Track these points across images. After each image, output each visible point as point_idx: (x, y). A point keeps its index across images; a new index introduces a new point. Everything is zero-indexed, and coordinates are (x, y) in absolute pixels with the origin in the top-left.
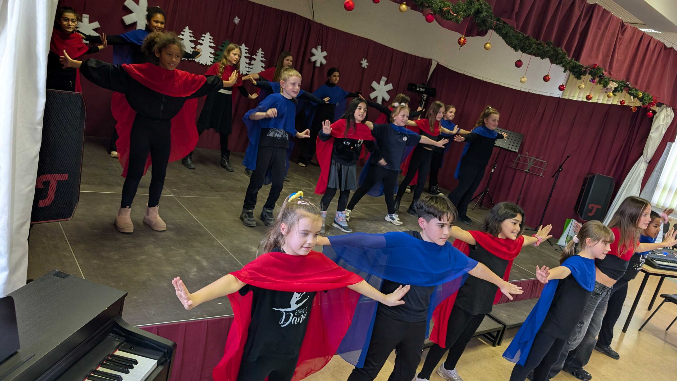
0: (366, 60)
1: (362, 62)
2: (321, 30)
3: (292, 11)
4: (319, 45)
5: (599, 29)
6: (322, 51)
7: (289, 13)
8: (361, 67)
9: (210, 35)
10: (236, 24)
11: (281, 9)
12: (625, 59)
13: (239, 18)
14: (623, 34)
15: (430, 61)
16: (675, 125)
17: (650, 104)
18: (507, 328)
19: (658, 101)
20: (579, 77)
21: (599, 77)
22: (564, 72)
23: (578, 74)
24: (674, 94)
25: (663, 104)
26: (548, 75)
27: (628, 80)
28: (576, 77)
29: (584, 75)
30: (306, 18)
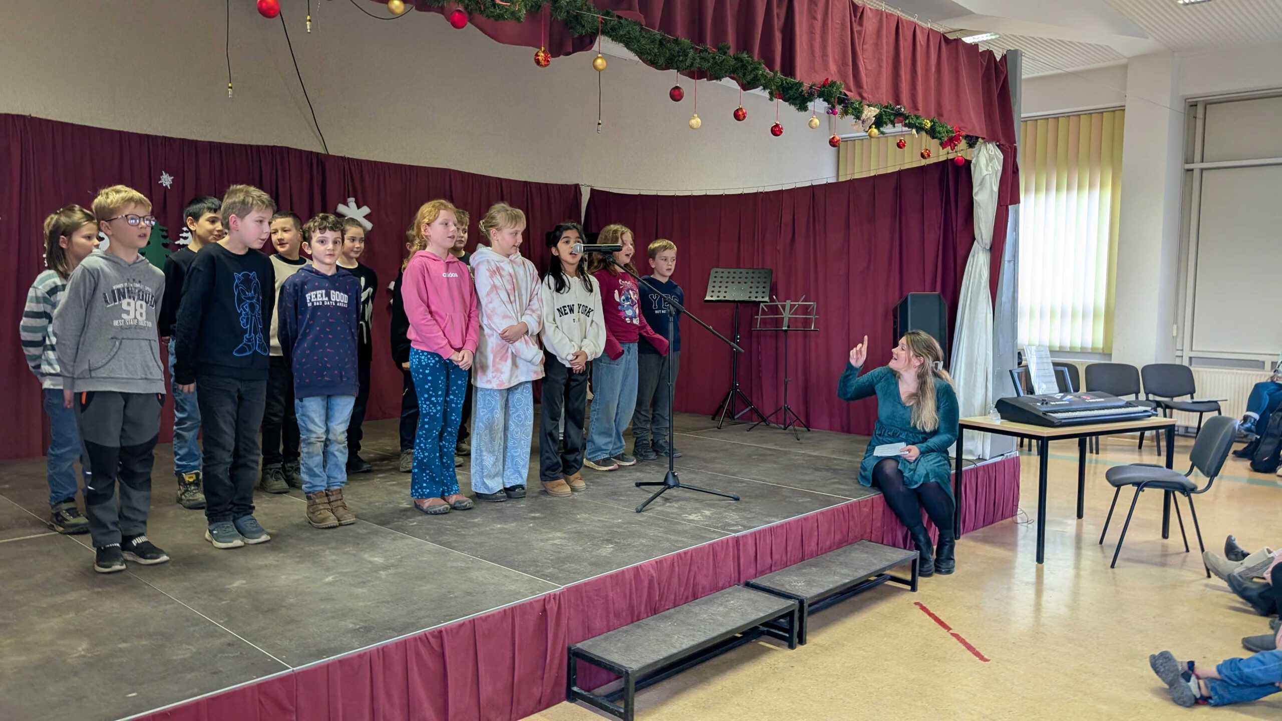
2: (347, 167)
3: (278, 144)
4: (349, 197)
5: (815, 18)
6: (359, 207)
7: (273, 151)
10: (167, 186)
11: (254, 143)
12: (880, 66)
13: (170, 175)
14: (861, 24)
15: (577, 188)
16: (1010, 172)
17: (951, 142)
18: (806, 605)
19: (964, 134)
20: (803, 107)
21: (841, 101)
22: (771, 99)
23: (800, 101)
24: (989, 117)
25: (977, 138)
26: (741, 109)
27: (898, 102)
28: (798, 109)
29: (811, 101)
30: (311, 152)
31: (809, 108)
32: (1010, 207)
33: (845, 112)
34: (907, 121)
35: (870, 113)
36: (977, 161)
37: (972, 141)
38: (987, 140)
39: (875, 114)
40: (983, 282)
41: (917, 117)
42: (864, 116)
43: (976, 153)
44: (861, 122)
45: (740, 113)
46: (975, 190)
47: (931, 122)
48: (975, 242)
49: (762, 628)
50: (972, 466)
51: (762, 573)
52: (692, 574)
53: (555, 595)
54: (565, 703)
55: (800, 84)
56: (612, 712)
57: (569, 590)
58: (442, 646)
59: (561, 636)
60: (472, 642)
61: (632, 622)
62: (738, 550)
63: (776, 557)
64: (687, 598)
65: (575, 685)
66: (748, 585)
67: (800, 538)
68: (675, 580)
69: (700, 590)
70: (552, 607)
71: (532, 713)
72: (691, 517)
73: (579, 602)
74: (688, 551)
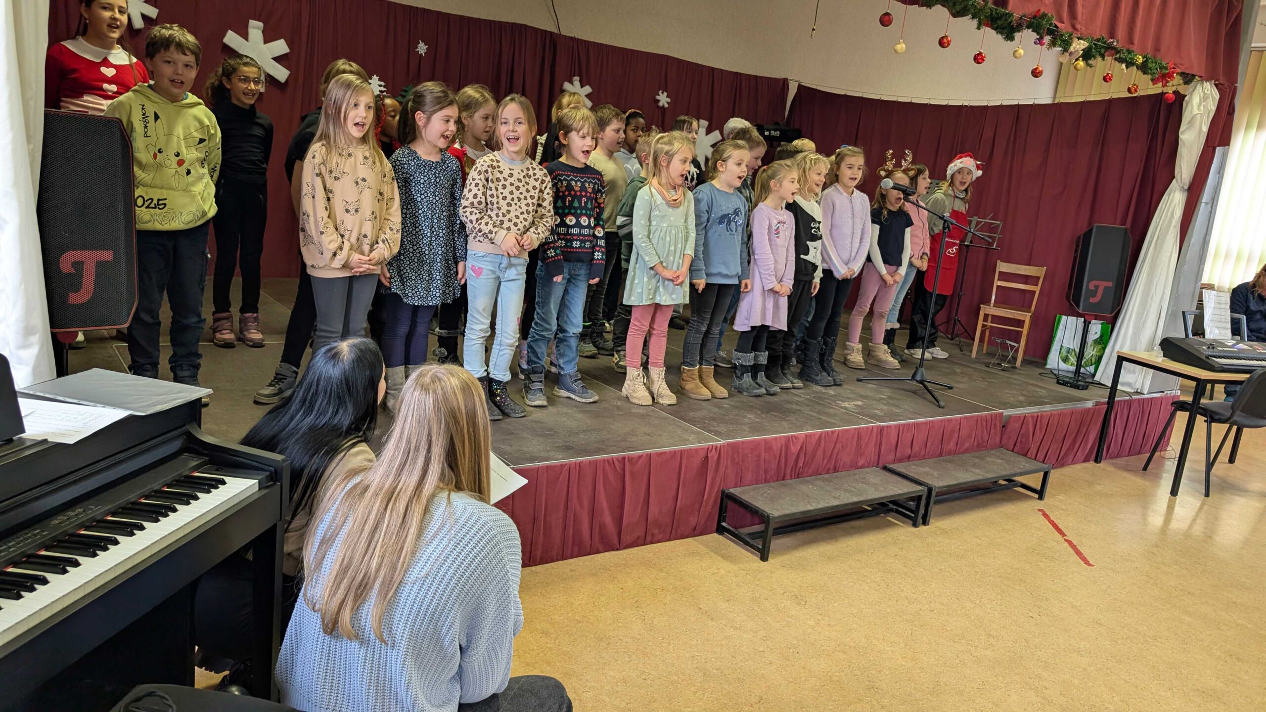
0: (665, 94)
1: (658, 97)
2: (575, 48)
3: (519, 21)
4: (574, 76)
6: (582, 86)
7: (514, 26)
8: (658, 107)
9: (380, 80)
10: (421, 54)
11: (497, 19)
13: (426, 45)
15: (785, 83)
16: (1224, 114)
17: (1165, 78)
18: (934, 493)
19: (1179, 70)
20: (1010, 37)
21: (1050, 32)
22: (978, 28)
23: (1008, 30)
24: (1212, 56)
25: (1193, 76)
26: (947, 36)
27: (1112, 35)
28: (1005, 38)
29: (1019, 31)
30: (546, 31)
31: (1016, 38)
32: (1218, 149)
33: (1053, 44)
34: (1118, 56)
35: (1079, 46)
36: (1191, 98)
37: (1188, 78)
38: (1203, 79)
39: (1083, 47)
40: (1174, 222)
41: (1129, 52)
42: (1072, 49)
43: (1191, 90)
44: (1068, 54)
45: (945, 40)
46: (1182, 128)
47: (1143, 58)
48: (1174, 181)
49: (891, 506)
50: (1128, 398)
51: (900, 460)
52: (836, 450)
53: (716, 447)
54: (716, 535)
55: (1010, 15)
56: (752, 546)
57: (729, 444)
58: (624, 469)
59: (718, 480)
60: (647, 471)
61: (777, 480)
62: (881, 438)
63: (916, 448)
64: (829, 470)
65: (724, 521)
66: (885, 468)
67: (940, 437)
68: (820, 453)
69: (841, 465)
70: (713, 456)
71: (687, 537)
72: (843, 405)
73: (736, 456)
74: (836, 431)
